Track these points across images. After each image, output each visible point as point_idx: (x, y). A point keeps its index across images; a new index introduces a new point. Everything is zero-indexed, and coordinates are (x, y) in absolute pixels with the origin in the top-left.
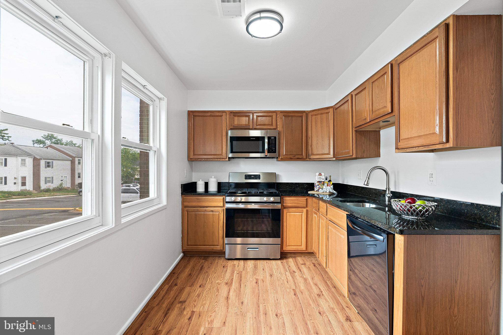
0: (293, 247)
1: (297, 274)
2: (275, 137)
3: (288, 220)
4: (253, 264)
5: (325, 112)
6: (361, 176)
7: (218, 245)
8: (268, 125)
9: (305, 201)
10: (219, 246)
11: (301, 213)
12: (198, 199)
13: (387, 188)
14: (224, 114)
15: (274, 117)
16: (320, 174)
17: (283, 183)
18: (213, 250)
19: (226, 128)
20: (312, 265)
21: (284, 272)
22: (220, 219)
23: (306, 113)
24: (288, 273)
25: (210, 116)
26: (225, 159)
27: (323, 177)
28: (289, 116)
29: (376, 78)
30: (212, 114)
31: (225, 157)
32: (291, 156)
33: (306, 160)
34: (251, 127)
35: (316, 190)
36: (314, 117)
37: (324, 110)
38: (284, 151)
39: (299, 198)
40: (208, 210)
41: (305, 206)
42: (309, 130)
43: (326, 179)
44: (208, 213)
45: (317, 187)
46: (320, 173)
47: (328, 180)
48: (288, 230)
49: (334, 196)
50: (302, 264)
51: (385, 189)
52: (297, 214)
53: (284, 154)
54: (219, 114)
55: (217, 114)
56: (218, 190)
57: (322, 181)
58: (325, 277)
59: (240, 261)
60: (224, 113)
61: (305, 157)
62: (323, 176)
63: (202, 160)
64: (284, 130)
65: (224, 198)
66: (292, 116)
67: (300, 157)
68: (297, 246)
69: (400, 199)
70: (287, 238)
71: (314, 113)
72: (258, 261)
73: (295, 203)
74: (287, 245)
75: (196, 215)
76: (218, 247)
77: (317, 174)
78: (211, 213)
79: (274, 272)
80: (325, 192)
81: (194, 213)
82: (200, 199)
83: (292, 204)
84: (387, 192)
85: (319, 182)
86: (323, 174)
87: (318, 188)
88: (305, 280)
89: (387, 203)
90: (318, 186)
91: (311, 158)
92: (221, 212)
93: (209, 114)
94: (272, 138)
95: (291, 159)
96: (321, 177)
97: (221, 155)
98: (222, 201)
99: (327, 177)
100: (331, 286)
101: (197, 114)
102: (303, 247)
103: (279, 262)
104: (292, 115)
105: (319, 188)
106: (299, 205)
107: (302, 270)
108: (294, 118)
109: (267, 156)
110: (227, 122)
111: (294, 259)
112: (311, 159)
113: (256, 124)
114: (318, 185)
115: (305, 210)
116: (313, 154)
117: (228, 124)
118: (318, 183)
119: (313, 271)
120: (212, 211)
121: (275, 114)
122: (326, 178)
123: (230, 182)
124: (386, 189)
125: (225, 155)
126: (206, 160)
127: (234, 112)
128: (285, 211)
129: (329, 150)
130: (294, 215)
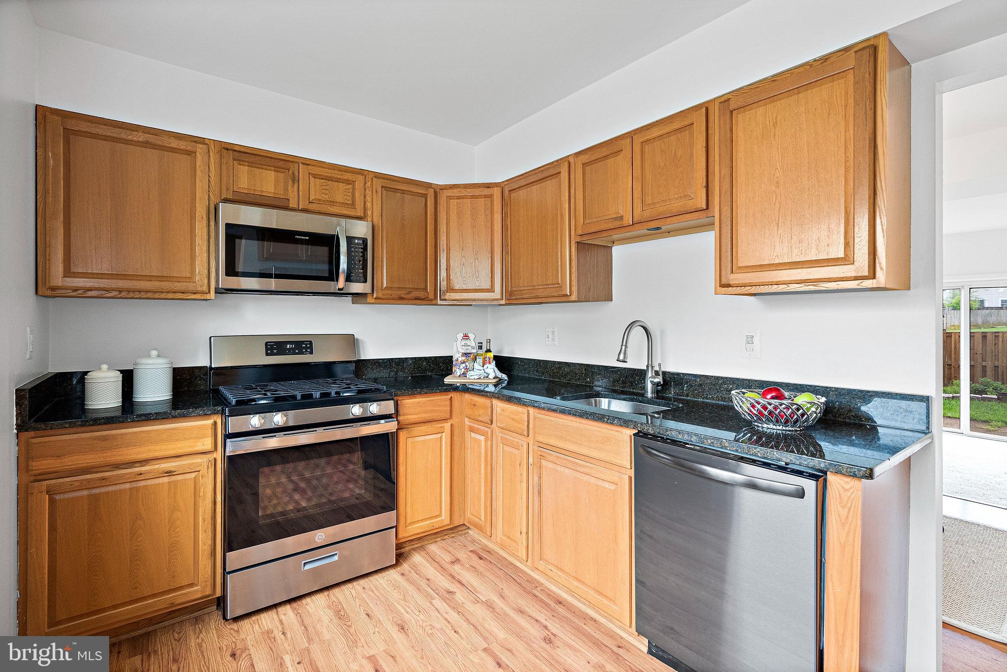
0: (422, 524)
1: (460, 596)
2: (365, 241)
3: (409, 458)
4: (329, 607)
5: (482, 193)
6: (556, 339)
7: (192, 585)
8: (343, 204)
9: (448, 403)
10: (196, 585)
11: (439, 435)
12: (105, 439)
13: (648, 364)
14: (200, 148)
15: (359, 185)
16: (466, 337)
17: (370, 360)
18: (172, 605)
19: (209, 196)
20: (474, 557)
21: (428, 604)
22: (202, 494)
23: (437, 191)
24: (438, 603)
25: (146, 144)
26: (203, 293)
27: (472, 343)
28: (396, 190)
29: (655, 133)
30: (152, 139)
31: (205, 288)
32: (402, 293)
33: (434, 302)
34: (293, 204)
35: (458, 374)
36: (454, 202)
37: (481, 189)
38: (384, 281)
39: (435, 398)
40: (149, 472)
41: (448, 415)
42: (441, 232)
43: (480, 348)
44: (149, 482)
45: (461, 368)
46: (466, 334)
47: (484, 349)
48: (409, 484)
49: (504, 385)
50: (453, 563)
51: (645, 368)
52: (430, 440)
53: (385, 285)
54: (182, 145)
55: (174, 144)
56: (173, 395)
57: (471, 353)
58: (523, 581)
59: (281, 610)
60: (200, 146)
61: (431, 296)
62: (472, 340)
63: (107, 295)
64: (384, 224)
65: (215, 423)
66: (403, 192)
67: (421, 294)
68: (431, 518)
69: (743, 390)
70: (409, 505)
71: (455, 192)
72: (336, 591)
73: (426, 412)
74: (409, 521)
75: (94, 500)
76: (197, 591)
77: (460, 336)
78: (166, 480)
79: (402, 611)
80: (482, 377)
81: (85, 493)
82: (114, 437)
83: (419, 416)
84: (650, 375)
85: (466, 354)
86: (471, 336)
87: (463, 370)
88: (490, 606)
89: (650, 396)
90: (464, 365)
91: (447, 297)
92: (204, 470)
93: (141, 137)
94: (356, 241)
95: (400, 300)
96: (468, 342)
97: (190, 279)
98: (210, 432)
99: (481, 343)
100: (552, 604)
101: (84, 127)
102: (443, 517)
103: (393, 574)
104: (404, 189)
105: (467, 369)
106: (435, 416)
107: (464, 582)
108: (407, 197)
109: (342, 289)
110: (211, 175)
111: (423, 553)
112: (445, 300)
113: (309, 200)
114: (464, 362)
115: (447, 426)
116: (450, 289)
117: (213, 183)
118: (464, 358)
119: (487, 574)
120: (169, 473)
121: (361, 178)
122: (480, 345)
123: (213, 366)
124: (647, 367)
125: (206, 281)
126: (123, 294)
127: (237, 148)
128: (402, 435)
129: (491, 282)
130: (424, 441)
